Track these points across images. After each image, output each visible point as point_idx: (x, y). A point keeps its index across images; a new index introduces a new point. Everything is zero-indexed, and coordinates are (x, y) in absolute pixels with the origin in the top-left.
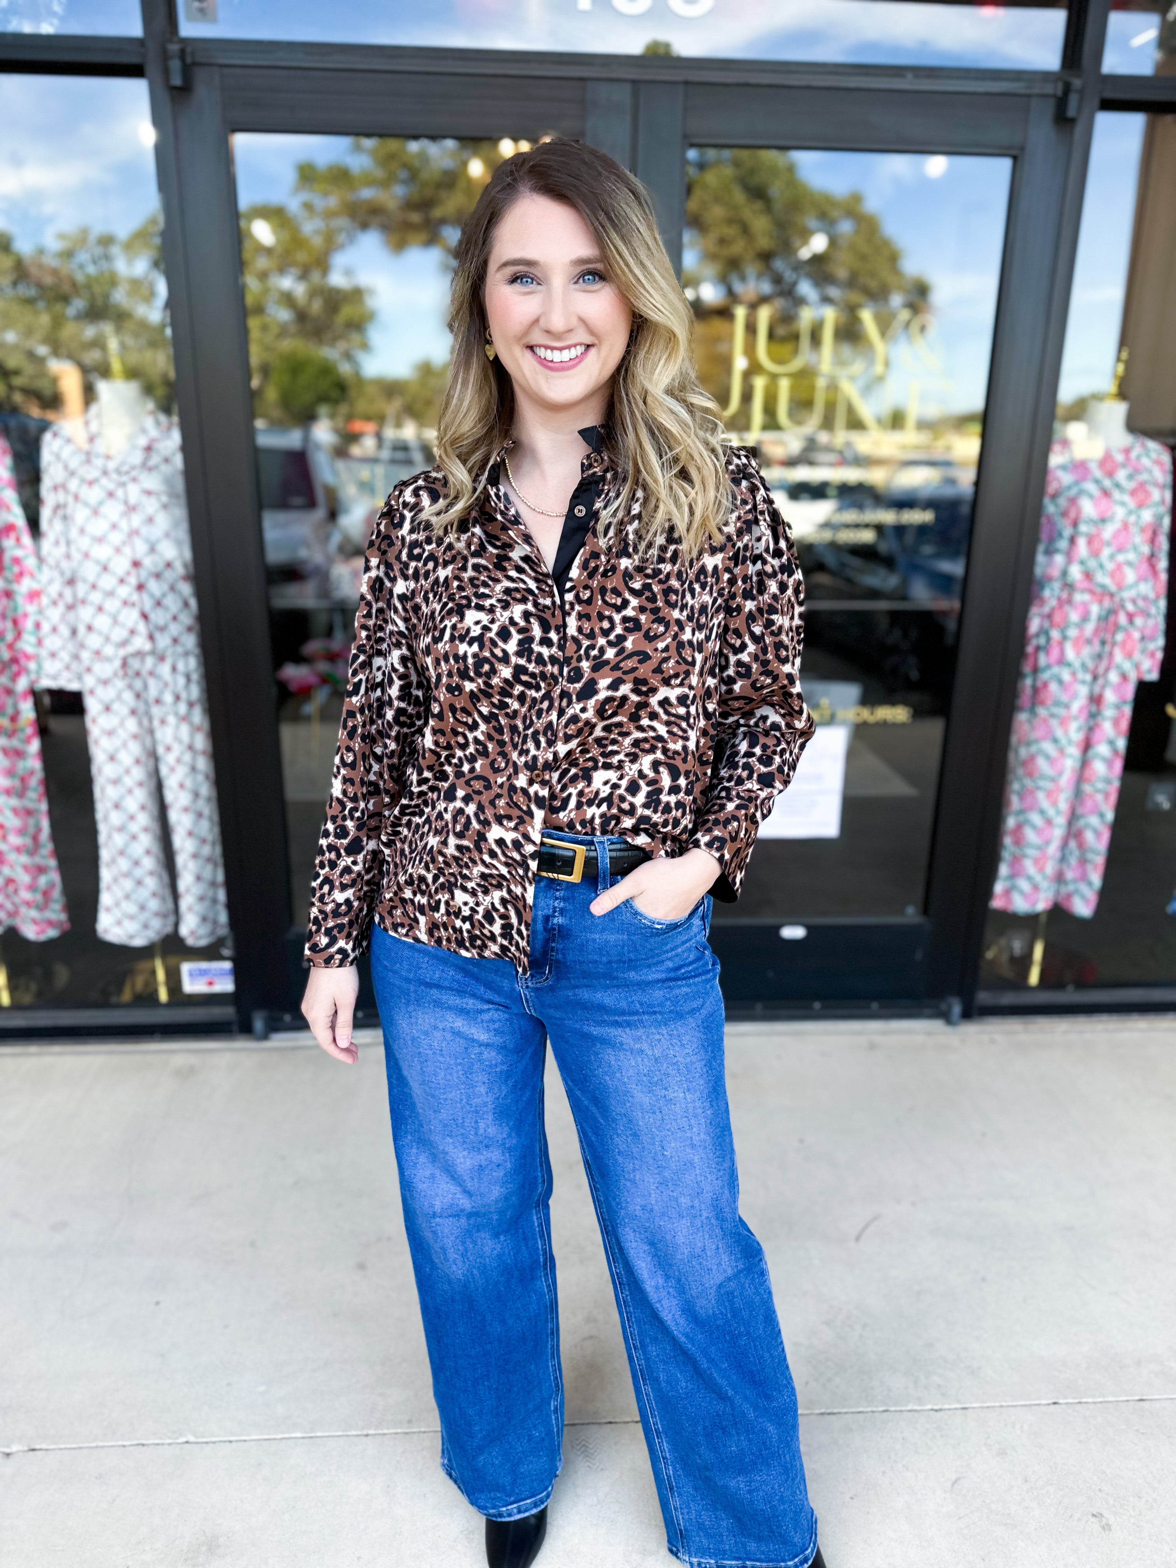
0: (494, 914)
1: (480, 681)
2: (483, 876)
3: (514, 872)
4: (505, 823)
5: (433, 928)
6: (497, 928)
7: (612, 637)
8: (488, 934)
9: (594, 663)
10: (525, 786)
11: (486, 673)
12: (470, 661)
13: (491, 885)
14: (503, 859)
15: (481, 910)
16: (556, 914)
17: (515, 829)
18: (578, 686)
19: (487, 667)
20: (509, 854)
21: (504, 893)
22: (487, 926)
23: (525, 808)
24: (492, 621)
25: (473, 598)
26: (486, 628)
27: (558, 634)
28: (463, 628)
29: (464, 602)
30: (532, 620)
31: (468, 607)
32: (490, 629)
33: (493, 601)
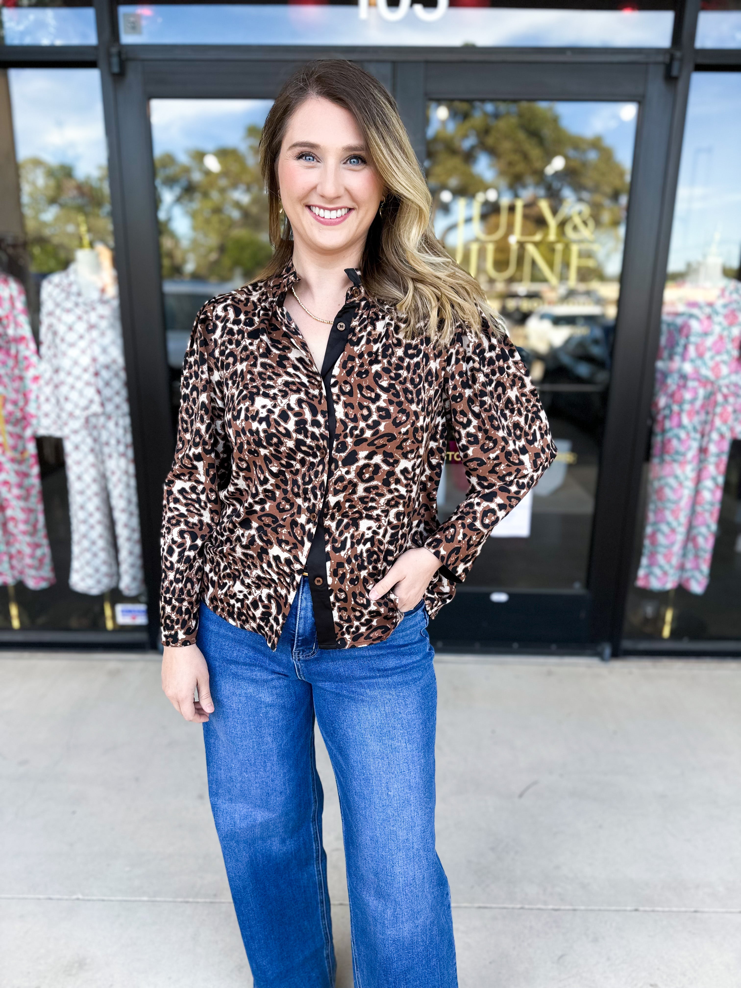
0: (260, 603)
2: (259, 577)
3: (282, 580)
4: (283, 545)
6: (258, 613)
8: (251, 615)
9: (356, 439)
12: (262, 434)
13: (263, 584)
14: (276, 570)
15: (251, 598)
17: (290, 551)
19: (275, 440)
20: (281, 567)
21: (272, 591)
22: (252, 609)
24: (275, 406)
25: (261, 387)
26: (270, 411)
27: (324, 417)
28: (254, 410)
29: (255, 390)
30: (304, 406)
31: (258, 394)
32: (273, 412)
33: (275, 391)
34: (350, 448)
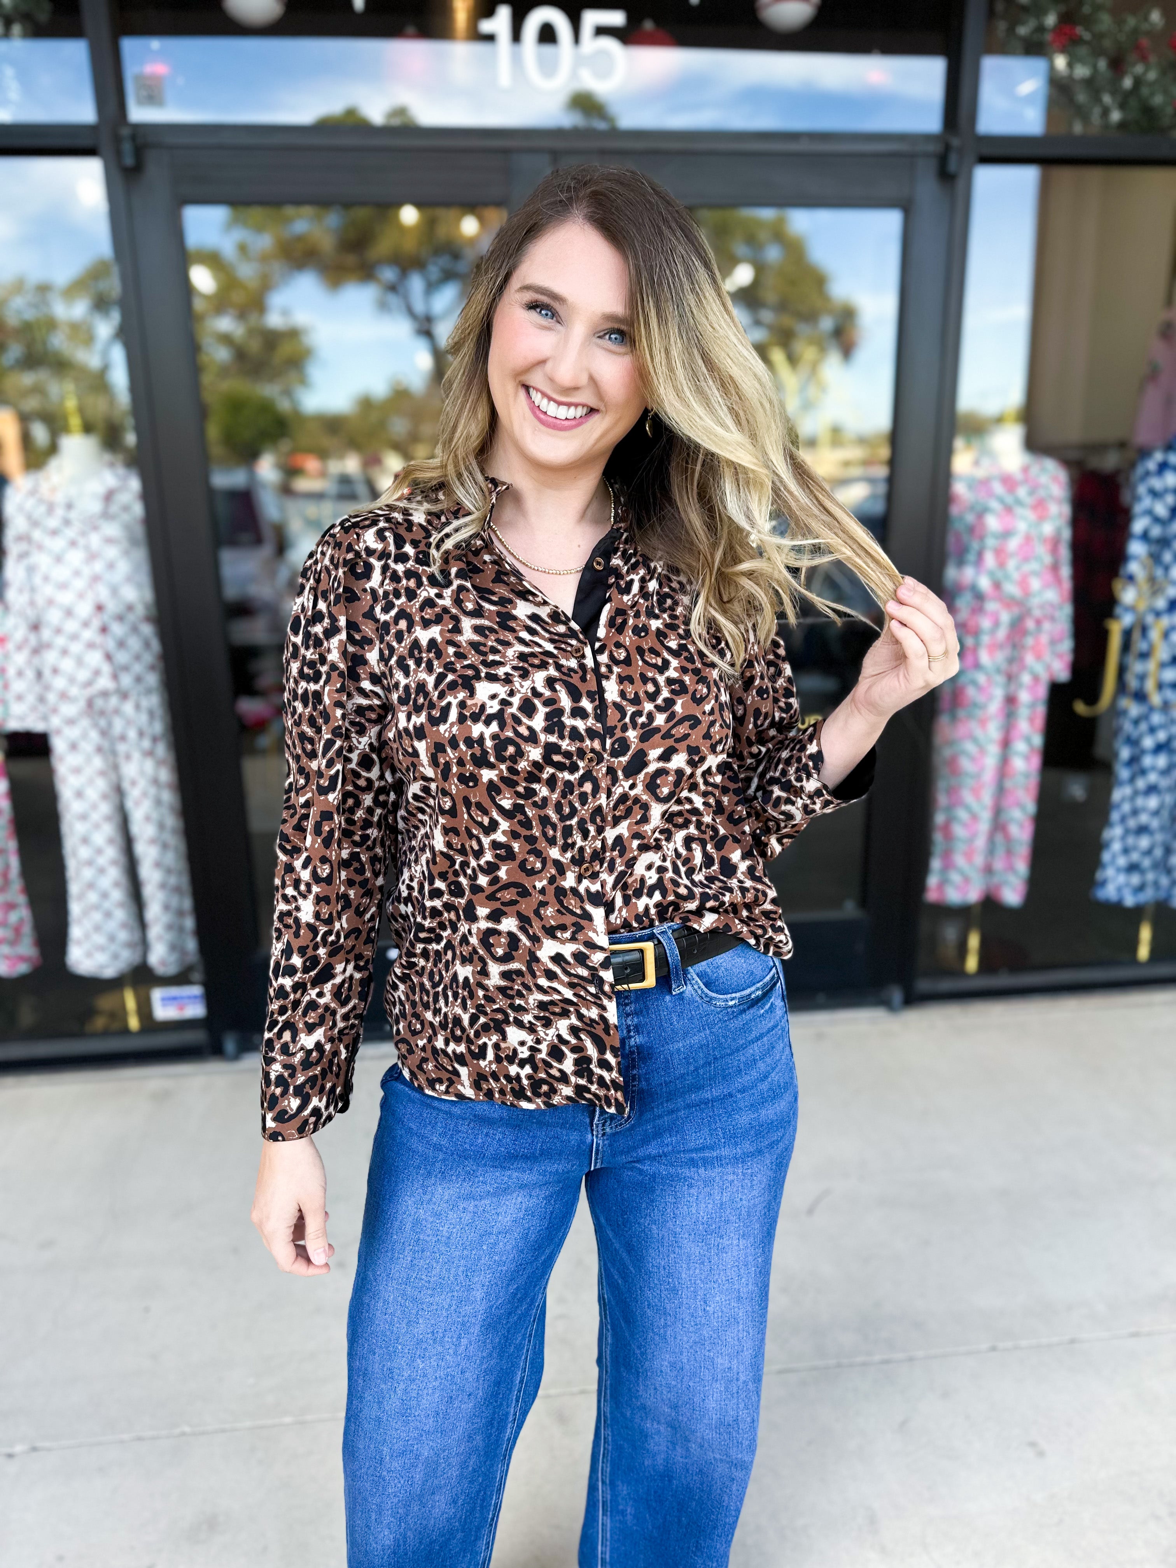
0: (564, 1048)
1: (503, 767)
2: (542, 1005)
3: (582, 993)
4: (559, 935)
5: (478, 1080)
6: (568, 1065)
7: (659, 701)
8: (558, 1074)
9: (642, 731)
10: (574, 885)
11: (511, 756)
12: (489, 743)
13: (554, 1014)
14: (566, 979)
15: (544, 1047)
16: (632, 1034)
17: (573, 939)
18: (624, 759)
19: (511, 750)
20: (573, 971)
21: (574, 1020)
22: (555, 1064)
23: (578, 911)
24: (512, 693)
25: (481, 667)
26: (505, 703)
27: (592, 701)
28: (475, 705)
29: (470, 672)
30: (558, 687)
31: (478, 677)
32: (510, 704)
33: (507, 669)
34: (633, 746)
